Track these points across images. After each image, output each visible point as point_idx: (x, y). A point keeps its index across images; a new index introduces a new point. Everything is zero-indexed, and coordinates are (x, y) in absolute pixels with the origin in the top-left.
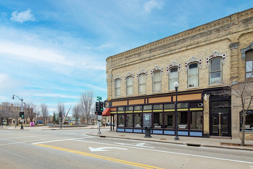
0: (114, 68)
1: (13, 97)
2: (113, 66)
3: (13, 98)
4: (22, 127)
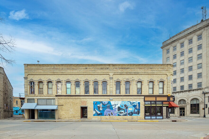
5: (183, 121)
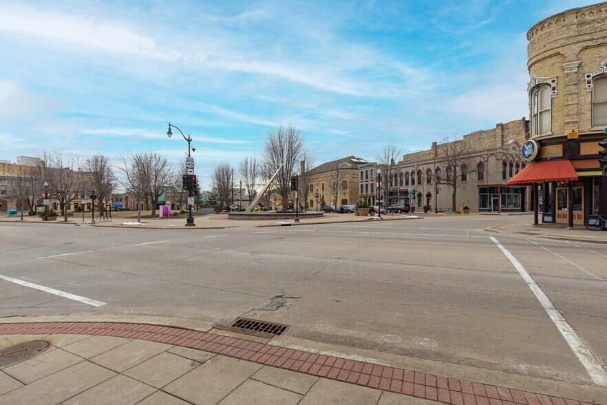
0: (590, 43)
1: (170, 129)
2: (587, 37)
3: (170, 133)
4: (190, 222)
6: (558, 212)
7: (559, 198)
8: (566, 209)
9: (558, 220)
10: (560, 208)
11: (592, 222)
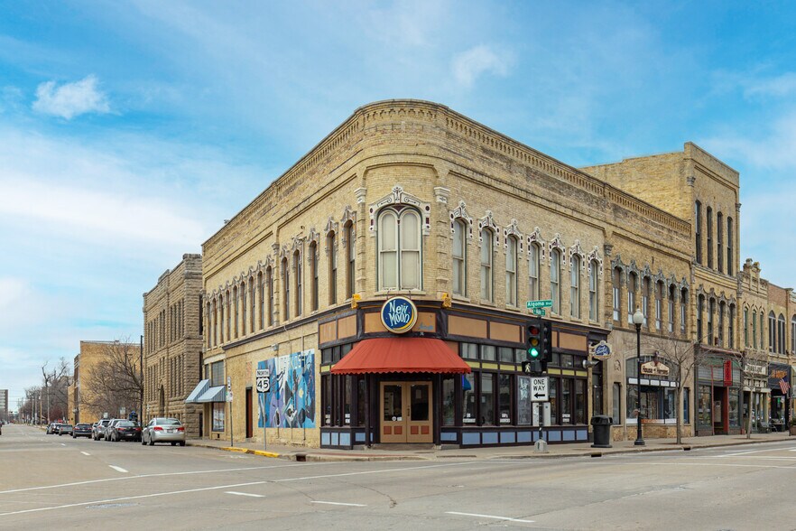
0: (454, 167)
5: (324, 460)
6: (383, 423)
7: (385, 399)
8: (400, 419)
9: (384, 438)
10: (388, 418)
11: (445, 436)
